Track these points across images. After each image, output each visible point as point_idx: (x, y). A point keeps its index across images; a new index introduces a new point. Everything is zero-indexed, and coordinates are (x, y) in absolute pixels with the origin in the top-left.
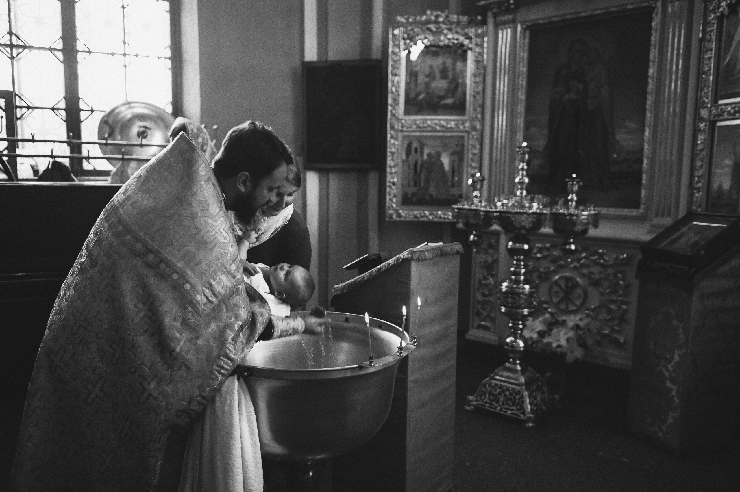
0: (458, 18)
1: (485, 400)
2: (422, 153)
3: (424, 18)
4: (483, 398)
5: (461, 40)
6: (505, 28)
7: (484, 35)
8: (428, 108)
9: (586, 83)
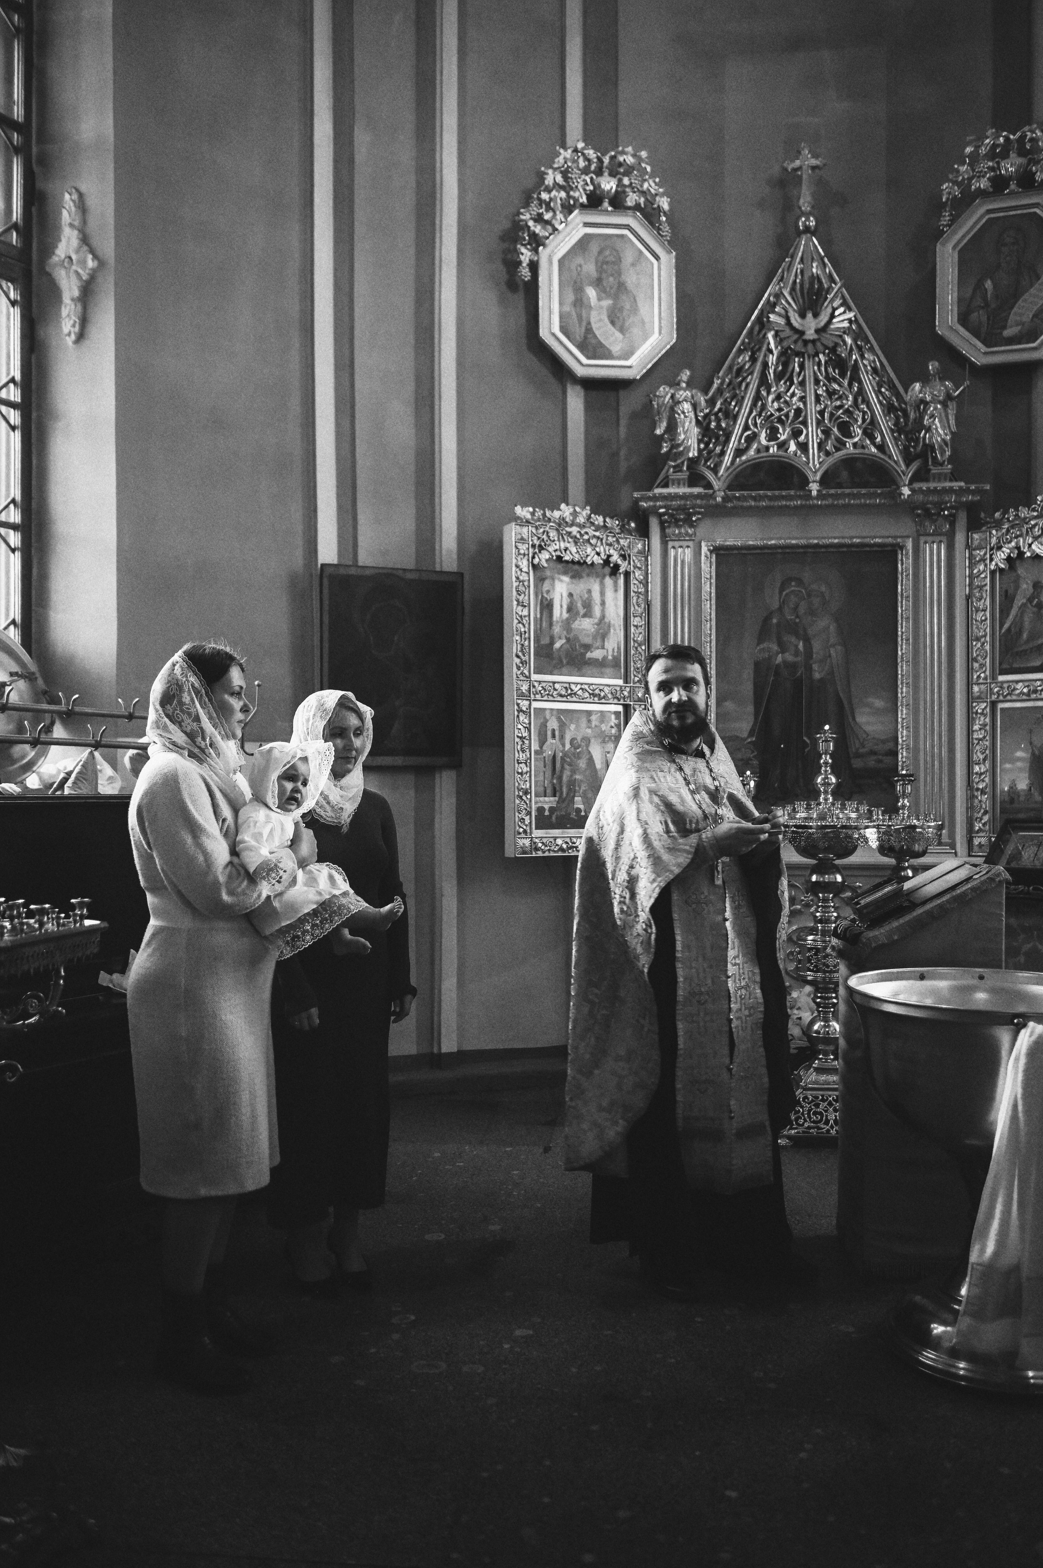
0: (605, 521)
1: (806, 1125)
2: (562, 737)
3: (557, 514)
4: (801, 1121)
5: (615, 558)
6: (681, 547)
7: (645, 554)
8: (568, 663)
9: (807, 641)
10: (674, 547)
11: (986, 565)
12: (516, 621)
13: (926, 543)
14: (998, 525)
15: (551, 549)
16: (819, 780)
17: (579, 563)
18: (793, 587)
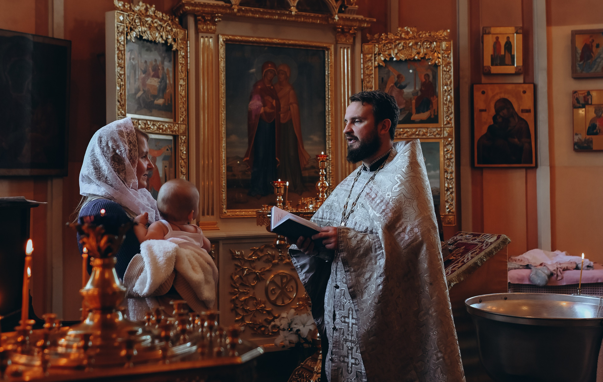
5: (170, 41)
6: (207, 37)
7: (186, 39)
8: (145, 107)
9: (278, 100)
10: (202, 37)
11: (372, 63)
12: (117, 77)
13: (341, 48)
14: (378, 41)
15: (137, 30)
16: (319, 185)
17: (151, 42)
18: (270, 67)
